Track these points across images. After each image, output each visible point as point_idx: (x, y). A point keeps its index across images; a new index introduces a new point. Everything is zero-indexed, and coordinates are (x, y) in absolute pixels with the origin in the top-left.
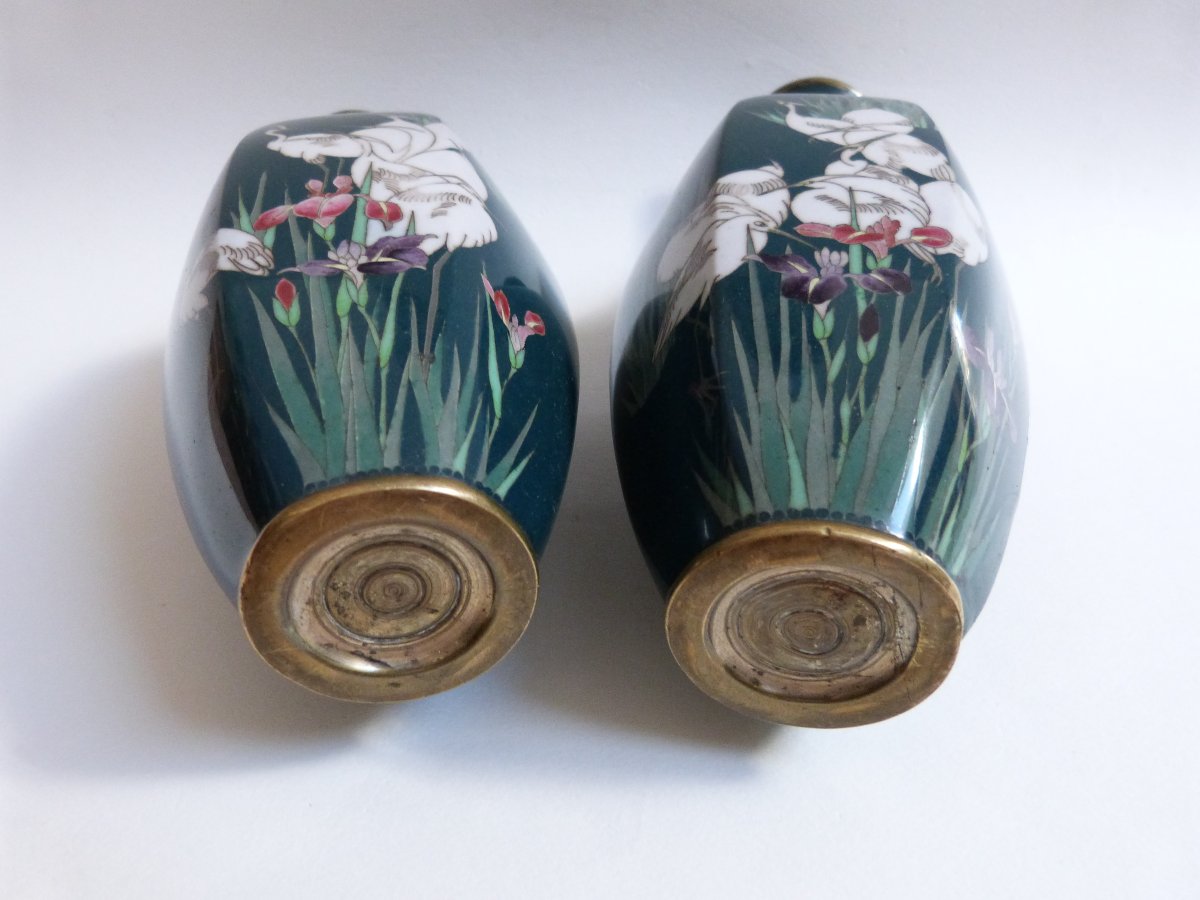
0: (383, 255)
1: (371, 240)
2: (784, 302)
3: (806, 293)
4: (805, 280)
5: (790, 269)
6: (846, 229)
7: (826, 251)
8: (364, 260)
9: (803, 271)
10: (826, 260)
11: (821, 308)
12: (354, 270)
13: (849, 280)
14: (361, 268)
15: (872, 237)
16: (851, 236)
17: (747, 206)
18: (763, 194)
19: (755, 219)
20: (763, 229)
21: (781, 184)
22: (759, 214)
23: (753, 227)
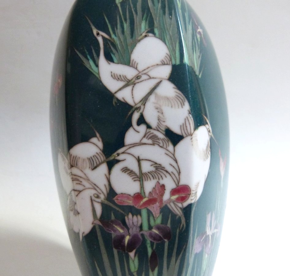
2: (115, 251)
3: (124, 245)
4: (123, 237)
5: (115, 231)
6: (138, 197)
7: (130, 216)
9: (121, 231)
10: (131, 222)
11: (132, 254)
13: (143, 235)
15: (152, 201)
16: (142, 203)
17: (89, 180)
18: (94, 168)
19: (93, 192)
20: (99, 200)
21: (102, 158)
22: (95, 186)
23: (93, 198)
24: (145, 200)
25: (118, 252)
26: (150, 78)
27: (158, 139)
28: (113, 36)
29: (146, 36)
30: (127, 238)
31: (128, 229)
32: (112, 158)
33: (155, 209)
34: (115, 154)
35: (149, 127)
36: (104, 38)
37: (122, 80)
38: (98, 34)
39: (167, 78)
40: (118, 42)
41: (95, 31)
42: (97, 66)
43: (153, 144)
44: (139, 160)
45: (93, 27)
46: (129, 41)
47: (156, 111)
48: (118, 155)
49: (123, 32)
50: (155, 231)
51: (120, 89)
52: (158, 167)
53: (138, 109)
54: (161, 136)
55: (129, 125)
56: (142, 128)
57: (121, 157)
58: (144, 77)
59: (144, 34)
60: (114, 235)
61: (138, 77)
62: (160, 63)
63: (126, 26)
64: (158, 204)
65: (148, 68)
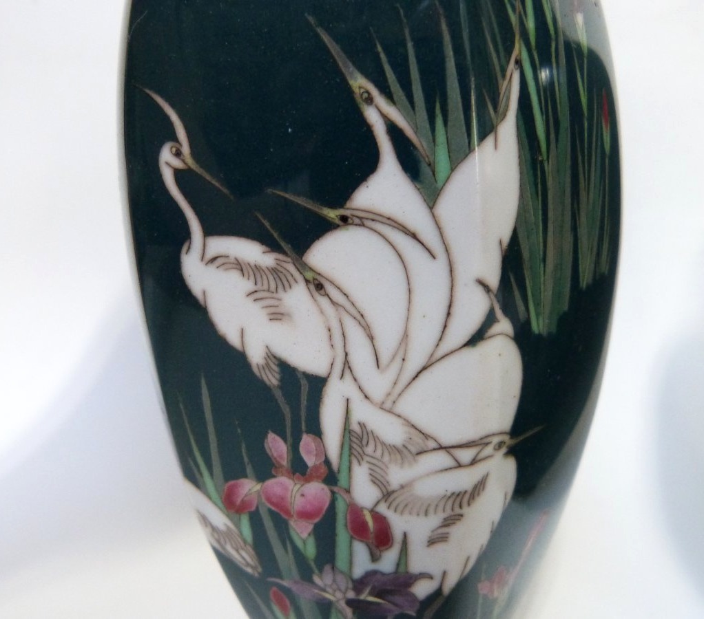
0: (371, 594)
1: (358, 572)
8: (351, 595)
12: (343, 604)
14: (350, 603)
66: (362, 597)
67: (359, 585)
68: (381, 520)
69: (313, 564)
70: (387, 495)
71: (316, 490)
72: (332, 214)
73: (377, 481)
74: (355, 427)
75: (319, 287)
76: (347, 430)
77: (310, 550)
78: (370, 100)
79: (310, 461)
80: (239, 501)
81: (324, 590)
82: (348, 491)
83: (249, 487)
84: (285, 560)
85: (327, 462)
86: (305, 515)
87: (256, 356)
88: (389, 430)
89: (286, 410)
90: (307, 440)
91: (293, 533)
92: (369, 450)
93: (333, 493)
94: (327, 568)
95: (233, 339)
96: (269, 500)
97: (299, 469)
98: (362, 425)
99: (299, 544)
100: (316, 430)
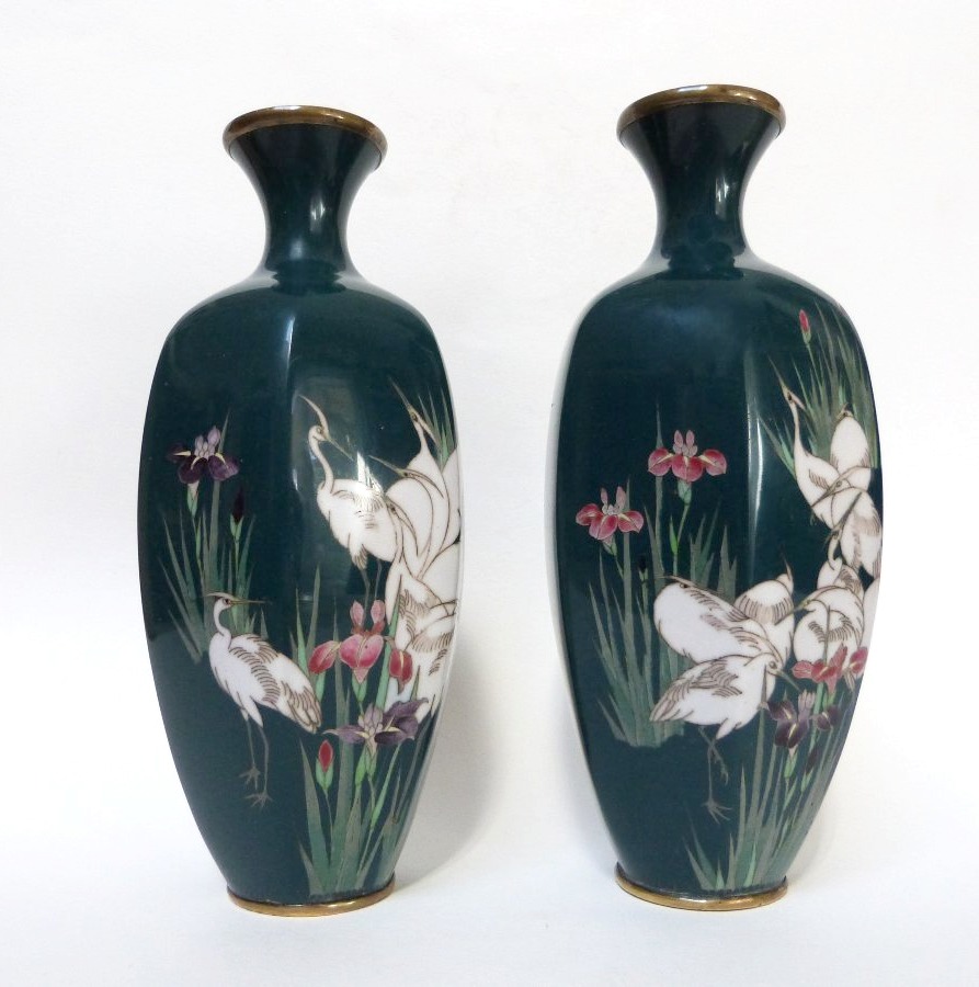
0: (393, 724)
1: (388, 705)
2: (775, 747)
3: (787, 739)
4: (789, 726)
5: (783, 718)
6: (819, 665)
7: (805, 694)
8: (380, 728)
9: (789, 716)
10: (803, 703)
11: (792, 751)
12: (372, 740)
14: (377, 737)
15: (831, 672)
16: (821, 673)
17: (768, 640)
18: (778, 622)
19: (771, 658)
20: (774, 672)
21: (790, 607)
22: (774, 651)
23: (769, 669)
24: (825, 669)
25: (778, 749)
26: (851, 487)
27: (853, 581)
28: (809, 406)
29: (845, 415)
30: (794, 727)
31: (798, 713)
32: (800, 607)
33: (832, 682)
34: (805, 602)
35: (845, 563)
36: (798, 407)
37: (820, 486)
38: (790, 398)
39: (866, 488)
40: (814, 419)
41: (786, 392)
42: (792, 456)
43: (845, 589)
44: (829, 611)
45: (782, 384)
46: (829, 420)
47: (853, 539)
48: (808, 602)
49: (820, 402)
50: (825, 714)
51: (819, 500)
52: (846, 621)
53: (836, 533)
54: (855, 576)
55: (825, 558)
56: (838, 564)
57: (810, 607)
58: (845, 485)
59: (843, 412)
60: (780, 723)
61: (838, 484)
62: (860, 464)
63: (822, 390)
64: (835, 676)
65: (849, 470)
66: (386, 730)
67: (386, 717)
68: (408, 658)
69: (361, 706)
70: (414, 638)
71: (375, 641)
72: (400, 472)
73: (410, 629)
74: (403, 593)
75: (393, 509)
76: (399, 595)
77: (361, 694)
78: (416, 420)
79: (376, 619)
80: (320, 662)
81: (363, 730)
82: (394, 639)
83: (332, 648)
84: (342, 707)
85: (385, 619)
86: (364, 663)
87: (355, 551)
88: (419, 594)
89: (368, 585)
90: (377, 604)
91: (354, 680)
92: (408, 608)
93: (385, 641)
94: (370, 706)
95: (343, 541)
96: (343, 656)
97: (368, 627)
98: (406, 591)
99: (356, 689)
100: (382, 596)
